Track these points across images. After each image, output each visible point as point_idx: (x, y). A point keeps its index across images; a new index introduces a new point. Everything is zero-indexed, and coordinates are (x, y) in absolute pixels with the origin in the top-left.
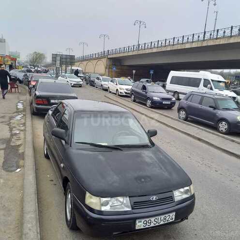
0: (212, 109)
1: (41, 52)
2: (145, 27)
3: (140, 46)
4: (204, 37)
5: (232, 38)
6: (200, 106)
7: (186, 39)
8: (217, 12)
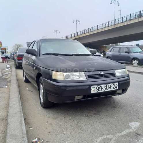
0: (127, 54)
1: (19, 44)
2: (80, 23)
3: (78, 33)
4: (115, 23)
5: (132, 21)
6: (119, 54)
7: (104, 25)
8: (120, 11)
